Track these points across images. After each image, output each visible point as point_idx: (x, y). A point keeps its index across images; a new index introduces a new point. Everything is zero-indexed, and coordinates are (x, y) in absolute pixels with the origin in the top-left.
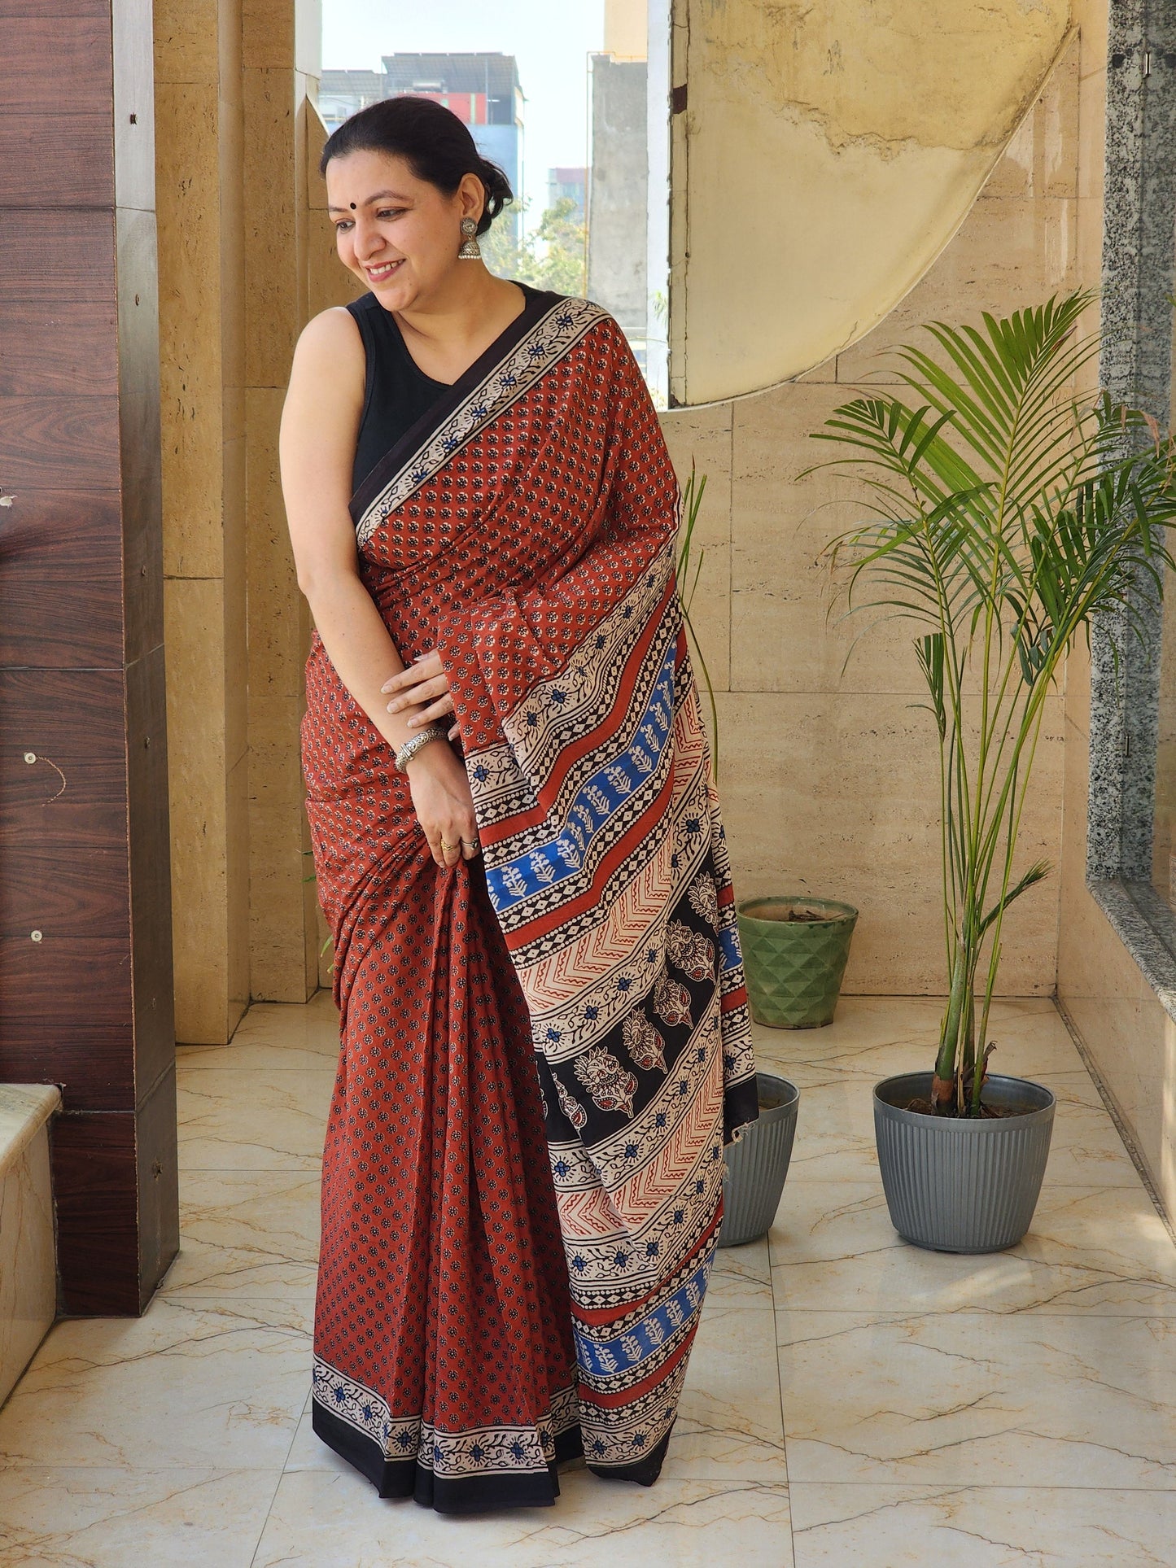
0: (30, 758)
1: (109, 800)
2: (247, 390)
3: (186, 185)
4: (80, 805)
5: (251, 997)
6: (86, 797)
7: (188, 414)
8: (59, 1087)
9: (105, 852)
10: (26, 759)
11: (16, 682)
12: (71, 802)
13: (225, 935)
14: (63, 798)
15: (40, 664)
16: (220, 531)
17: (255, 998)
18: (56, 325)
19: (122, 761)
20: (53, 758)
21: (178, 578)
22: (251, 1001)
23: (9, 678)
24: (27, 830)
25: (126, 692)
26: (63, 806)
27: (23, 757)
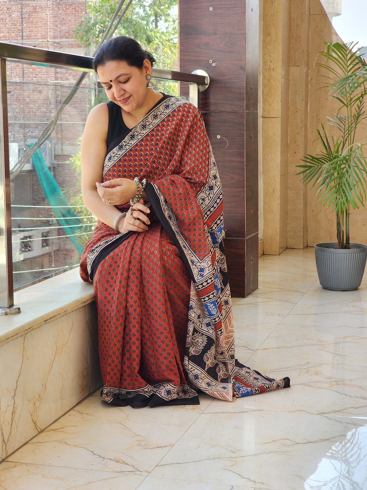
0: (219, 137)
1: (240, 149)
2: (290, 67)
3: (273, 3)
4: (232, 150)
5: (287, 247)
6: (234, 148)
7: (272, 70)
8: (225, 231)
9: (238, 163)
10: (218, 137)
11: (215, 116)
12: (230, 149)
13: (279, 223)
14: (228, 148)
15: (222, 110)
16: (280, 103)
17: (288, 247)
18: (229, 14)
19: (243, 137)
20: (225, 137)
21: (268, 118)
22: (287, 248)
23: (213, 114)
24: (218, 157)
25: (245, 118)
26: (227, 150)
27: (217, 137)
